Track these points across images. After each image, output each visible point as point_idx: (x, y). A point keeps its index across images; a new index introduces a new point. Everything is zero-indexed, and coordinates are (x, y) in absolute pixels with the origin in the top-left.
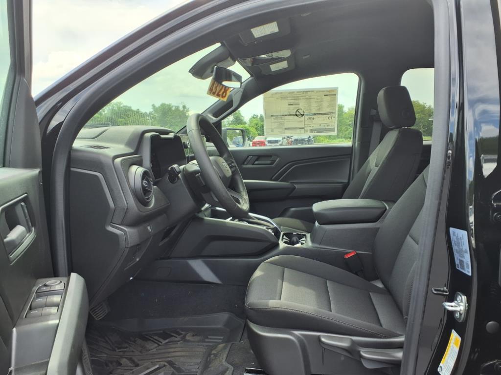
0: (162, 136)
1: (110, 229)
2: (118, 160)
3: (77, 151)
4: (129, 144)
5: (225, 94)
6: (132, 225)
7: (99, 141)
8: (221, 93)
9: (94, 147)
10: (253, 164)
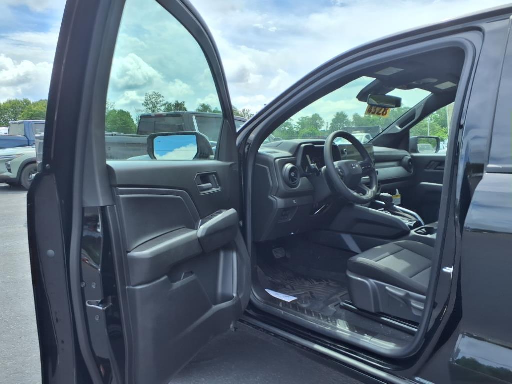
0: (316, 146)
1: (270, 197)
2: (278, 160)
3: (260, 154)
4: (290, 151)
5: (385, 112)
6: (282, 197)
7: (277, 149)
8: (381, 112)
9: (270, 153)
10: (435, 169)
